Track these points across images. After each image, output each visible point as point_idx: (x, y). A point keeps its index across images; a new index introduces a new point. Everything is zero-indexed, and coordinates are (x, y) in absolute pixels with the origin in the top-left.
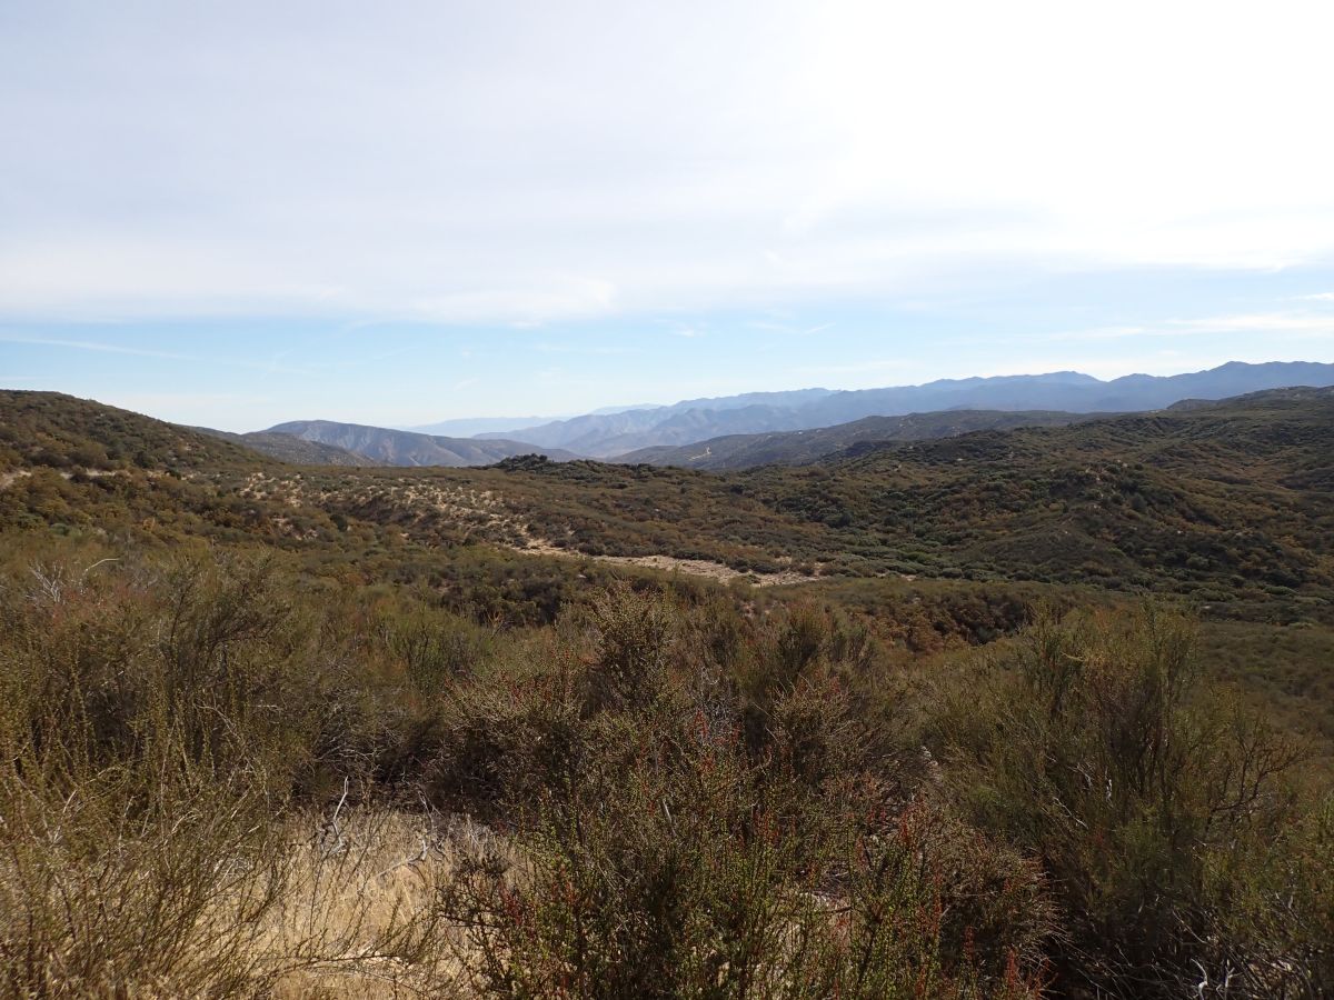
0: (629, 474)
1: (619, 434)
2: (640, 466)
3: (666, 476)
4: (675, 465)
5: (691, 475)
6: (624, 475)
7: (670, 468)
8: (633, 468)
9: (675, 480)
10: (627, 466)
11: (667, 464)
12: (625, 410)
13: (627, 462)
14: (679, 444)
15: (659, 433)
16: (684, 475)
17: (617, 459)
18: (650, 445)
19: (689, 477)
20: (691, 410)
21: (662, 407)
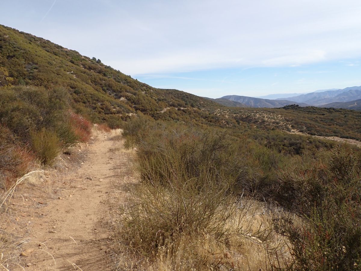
0: (326, 111)
1: (323, 98)
2: (330, 108)
3: (340, 112)
4: (343, 108)
5: (348, 111)
6: (324, 111)
7: (341, 109)
8: (328, 109)
9: (342, 113)
10: (325, 108)
11: (340, 108)
12: (326, 91)
13: (325, 107)
14: (345, 101)
15: (338, 98)
16: (346, 111)
17: (322, 106)
18: (334, 102)
19: (348, 112)
20: (351, 90)
21: (340, 90)
